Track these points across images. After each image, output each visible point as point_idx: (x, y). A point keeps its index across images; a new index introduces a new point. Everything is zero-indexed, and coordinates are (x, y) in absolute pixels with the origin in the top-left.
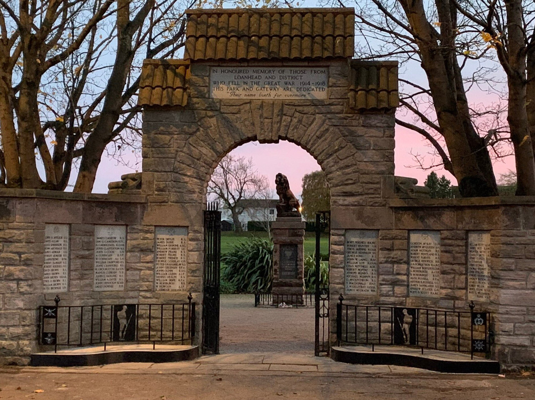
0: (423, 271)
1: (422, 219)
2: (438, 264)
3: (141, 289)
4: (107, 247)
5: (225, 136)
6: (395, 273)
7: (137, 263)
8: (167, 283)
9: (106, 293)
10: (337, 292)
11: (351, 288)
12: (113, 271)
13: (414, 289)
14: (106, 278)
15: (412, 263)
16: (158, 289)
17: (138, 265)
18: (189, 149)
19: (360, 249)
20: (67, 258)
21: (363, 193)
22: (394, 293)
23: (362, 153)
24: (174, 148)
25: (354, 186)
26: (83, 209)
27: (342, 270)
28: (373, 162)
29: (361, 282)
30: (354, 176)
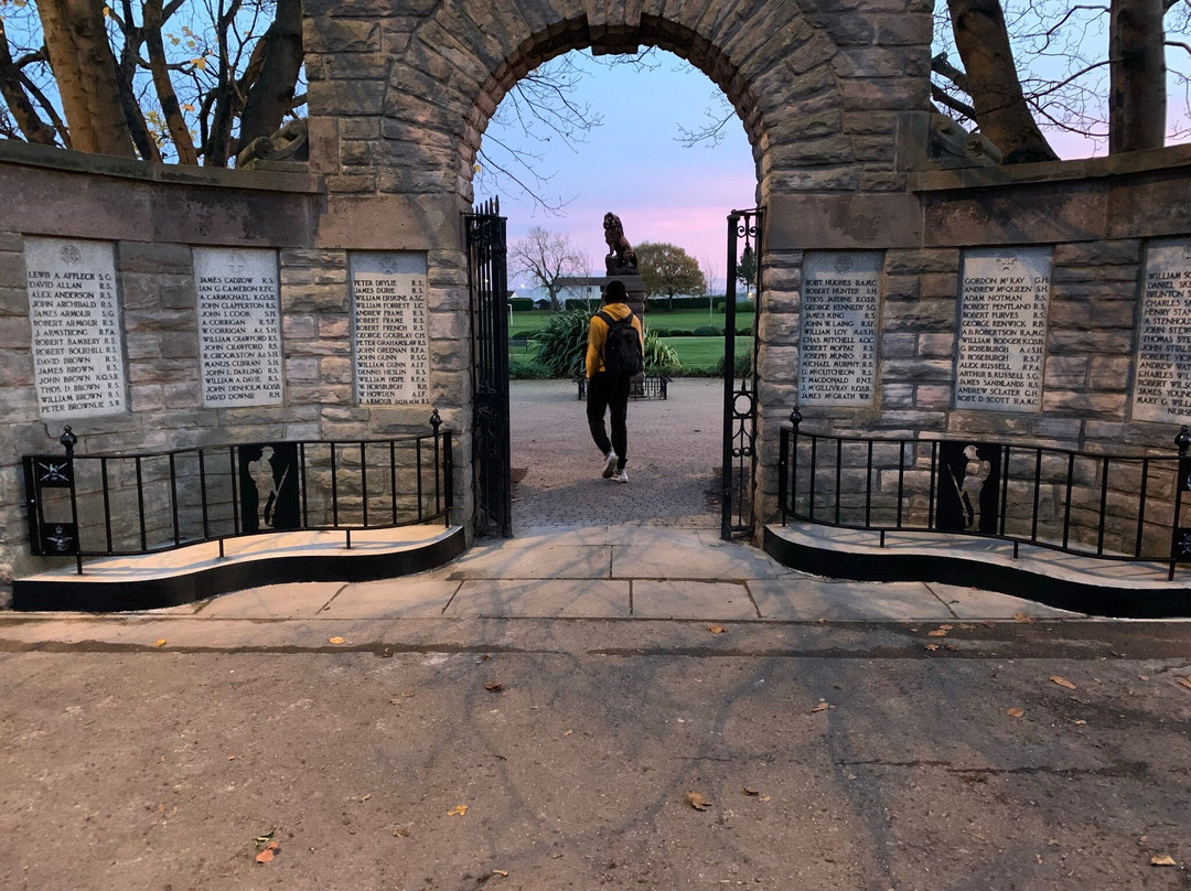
0: (996, 349)
1: (1004, 218)
2: (1038, 329)
3: (323, 401)
4: (229, 302)
5: (508, 17)
6: (920, 353)
7: (311, 339)
8: (384, 387)
9: (235, 413)
10: (779, 402)
11: (811, 392)
12: (250, 359)
13: (968, 390)
14: (235, 377)
15: (967, 329)
16: (364, 401)
17: (314, 344)
18: (419, 53)
19: (836, 299)
20: (116, 328)
21: (851, 159)
22: (915, 401)
23: (852, 56)
24: (383, 54)
25: (829, 142)
26: (154, 204)
27: (794, 349)
28: (877, 78)
29: (838, 376)
30: (830, 117)
